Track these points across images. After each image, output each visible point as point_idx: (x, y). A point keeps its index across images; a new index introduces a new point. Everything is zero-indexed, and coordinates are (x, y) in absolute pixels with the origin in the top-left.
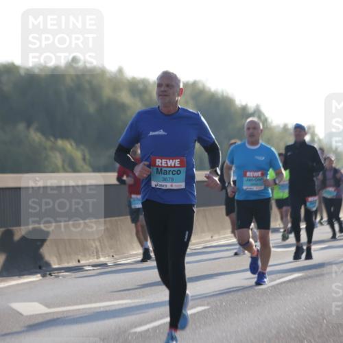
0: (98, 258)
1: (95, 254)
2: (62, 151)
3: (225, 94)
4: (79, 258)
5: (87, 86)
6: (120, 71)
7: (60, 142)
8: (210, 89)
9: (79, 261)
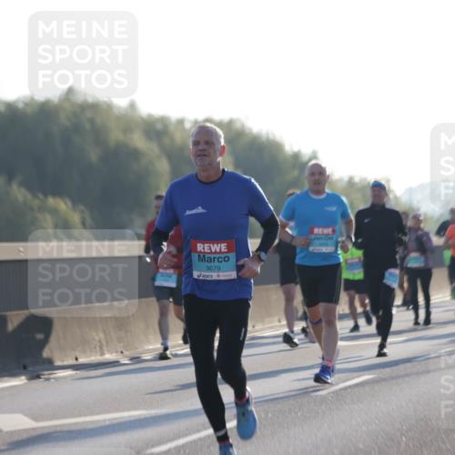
0: (102, 354)
1: (98, 348)
2: (54, 212)
3: (271, 137)
4: (78, 354)
5: (88, 126)
6: (132, 106)
7: (51, 201)
8: (250, 129)
9: (77, 359)
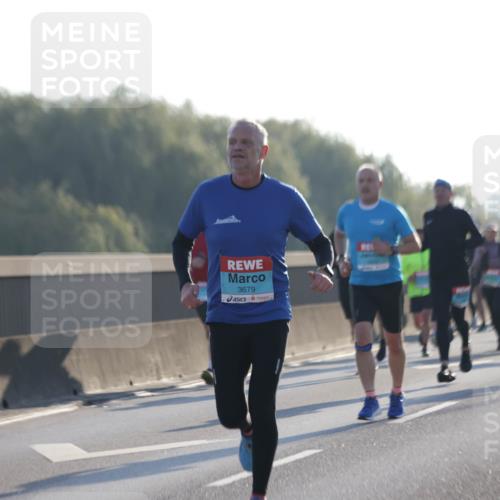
0: (159, 378)
1: (154, 373)
2: (106, 223)
3: (340, 140)
4: (132, 378)
5: (139, 128)
6: (188, 106)
7: (102, 210)
8: (317, 131)
9: (131, 383)
